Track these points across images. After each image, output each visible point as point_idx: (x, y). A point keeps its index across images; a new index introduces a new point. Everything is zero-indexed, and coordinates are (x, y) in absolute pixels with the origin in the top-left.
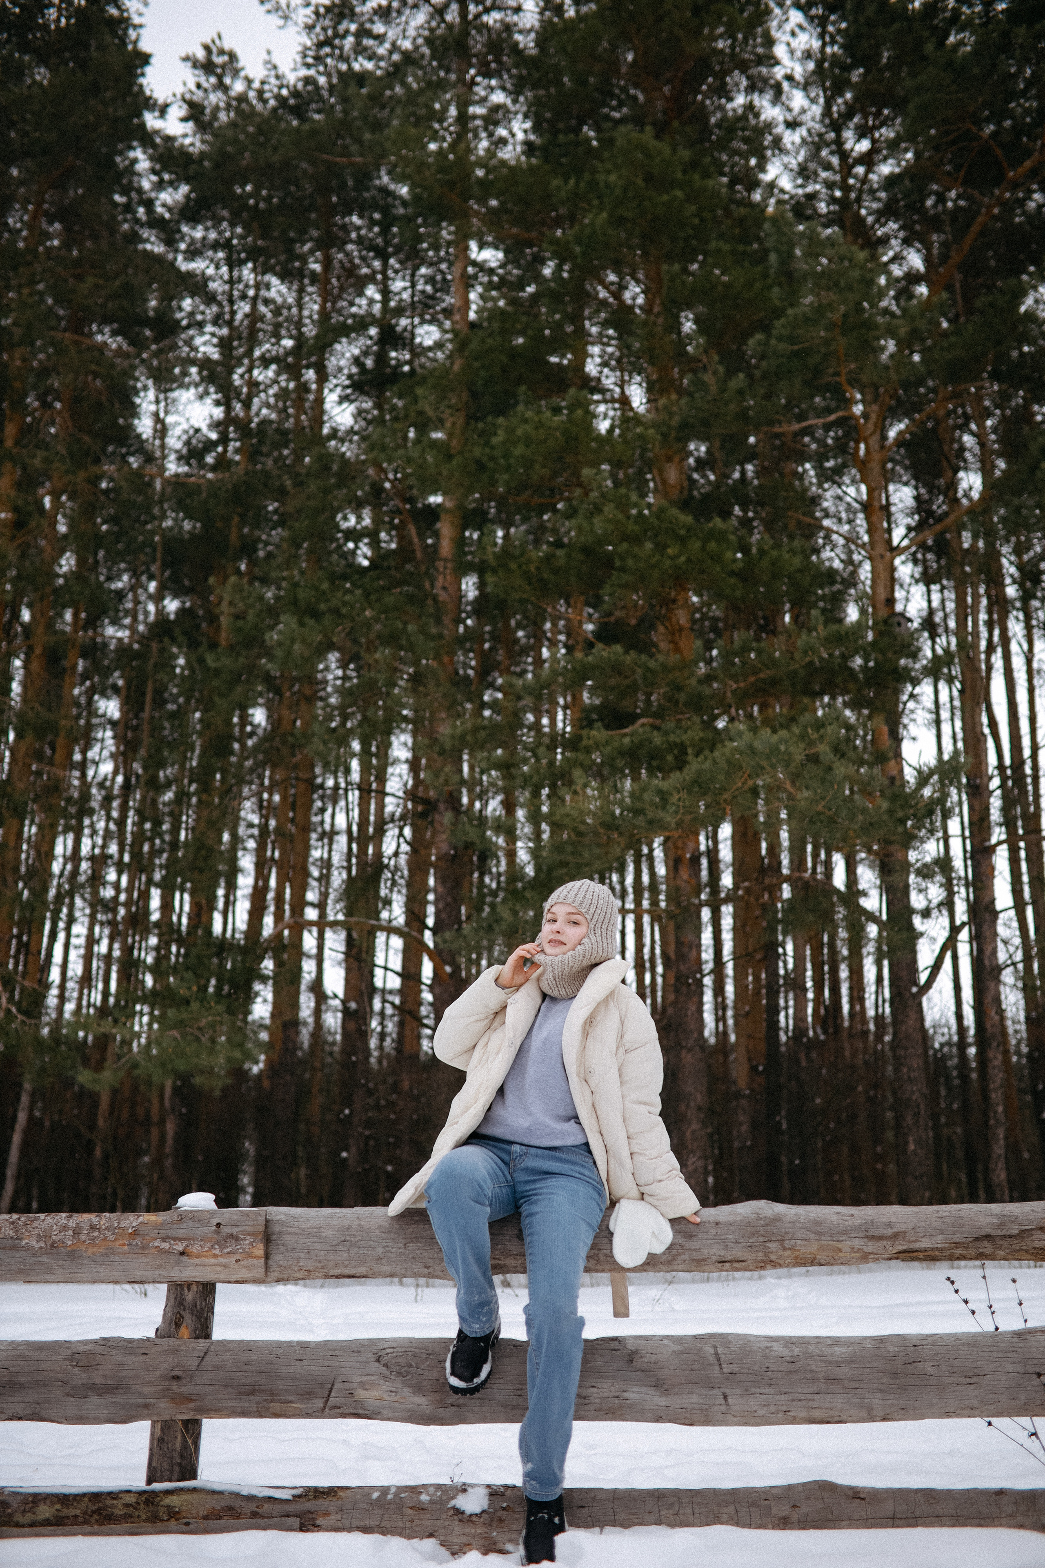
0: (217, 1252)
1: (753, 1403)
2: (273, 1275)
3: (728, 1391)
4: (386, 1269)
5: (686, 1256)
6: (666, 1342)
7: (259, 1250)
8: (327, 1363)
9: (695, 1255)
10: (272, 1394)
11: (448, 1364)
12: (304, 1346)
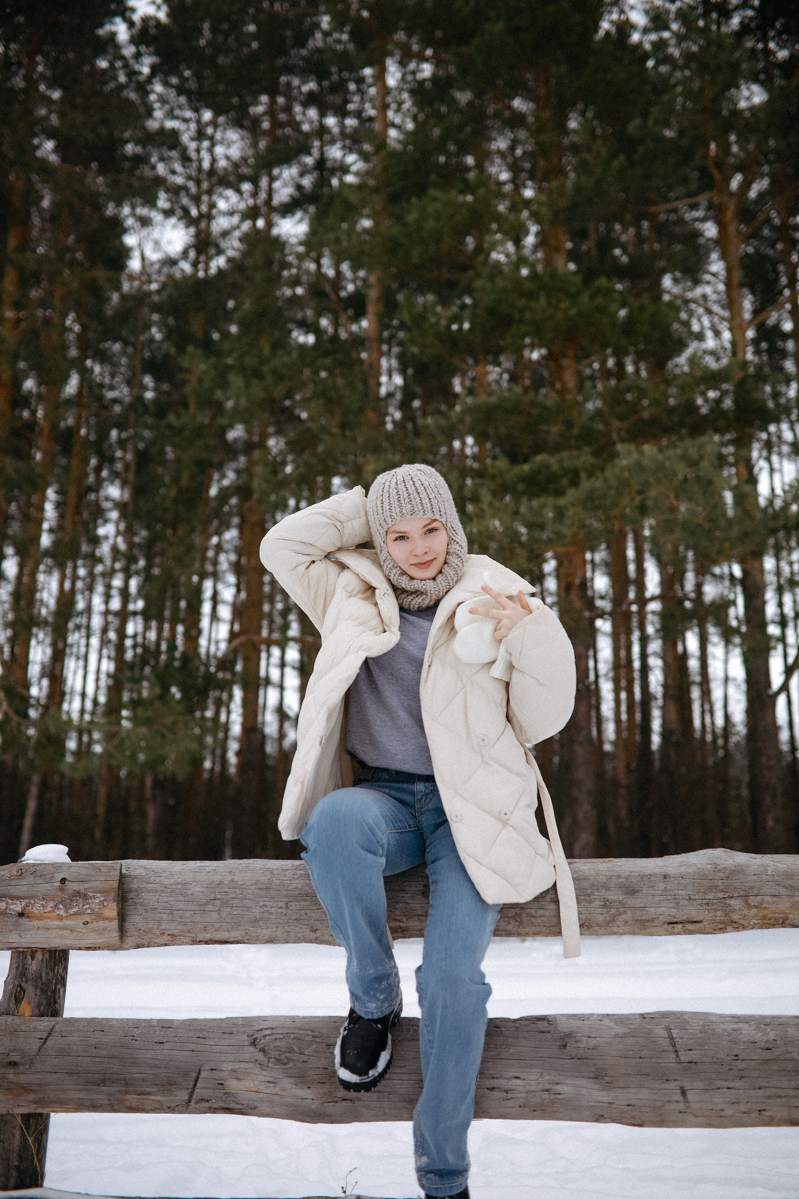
0: (62, 913)
1: (718, 1099)
2: (130, 941)
3: (687, 1085)
4: (266, 933)
5: (628, 916)
6: (606, 1022)
7: (112, 910)
8: (192, 1046)
9: (638, 915)
10: (127, 1085)
11: (337, 1051)
12: (166, 1025)
